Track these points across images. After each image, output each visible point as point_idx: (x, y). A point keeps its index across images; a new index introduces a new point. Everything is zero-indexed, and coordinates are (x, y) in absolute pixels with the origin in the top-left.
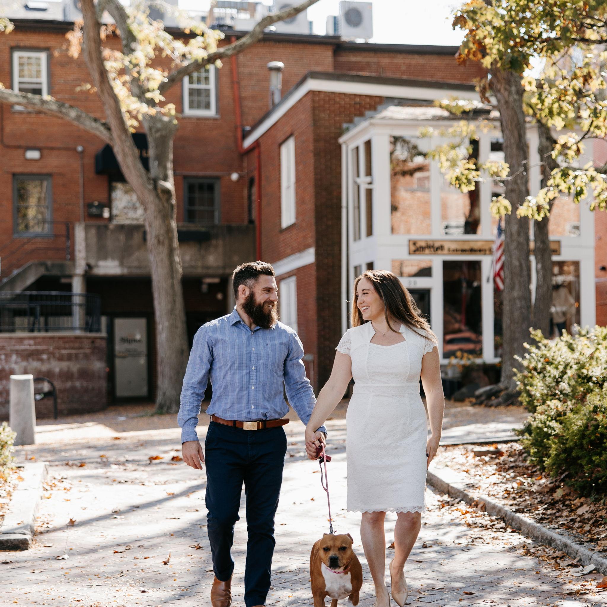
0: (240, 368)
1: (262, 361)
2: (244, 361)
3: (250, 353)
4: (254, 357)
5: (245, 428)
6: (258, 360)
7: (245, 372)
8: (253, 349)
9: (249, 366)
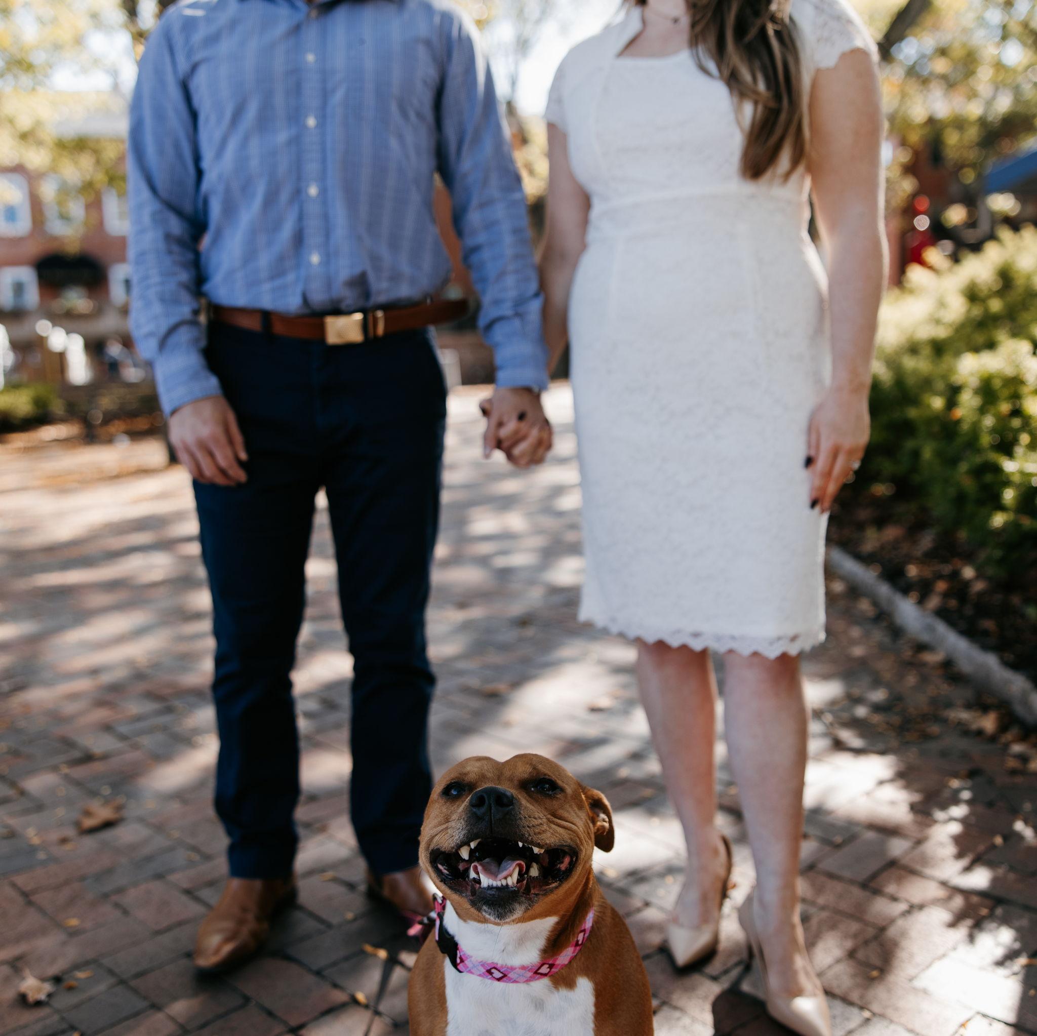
0: (264, 122)
1: (338, 96)
2: (279, 100)
3: (296, 74)
4: (311, 87)
5: (332, 338)
6: (325, 94)
7: (282, 136)
8: (310, 58)
9: (295, 117)
